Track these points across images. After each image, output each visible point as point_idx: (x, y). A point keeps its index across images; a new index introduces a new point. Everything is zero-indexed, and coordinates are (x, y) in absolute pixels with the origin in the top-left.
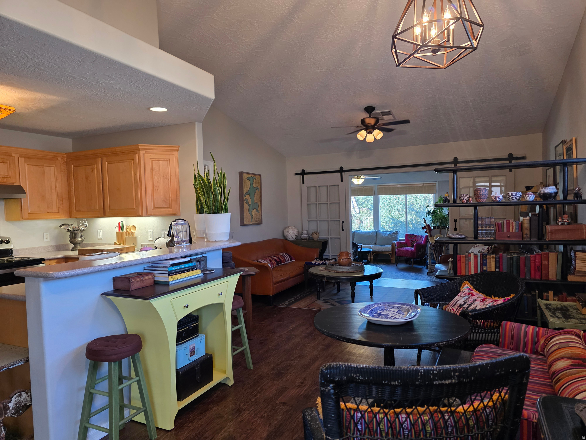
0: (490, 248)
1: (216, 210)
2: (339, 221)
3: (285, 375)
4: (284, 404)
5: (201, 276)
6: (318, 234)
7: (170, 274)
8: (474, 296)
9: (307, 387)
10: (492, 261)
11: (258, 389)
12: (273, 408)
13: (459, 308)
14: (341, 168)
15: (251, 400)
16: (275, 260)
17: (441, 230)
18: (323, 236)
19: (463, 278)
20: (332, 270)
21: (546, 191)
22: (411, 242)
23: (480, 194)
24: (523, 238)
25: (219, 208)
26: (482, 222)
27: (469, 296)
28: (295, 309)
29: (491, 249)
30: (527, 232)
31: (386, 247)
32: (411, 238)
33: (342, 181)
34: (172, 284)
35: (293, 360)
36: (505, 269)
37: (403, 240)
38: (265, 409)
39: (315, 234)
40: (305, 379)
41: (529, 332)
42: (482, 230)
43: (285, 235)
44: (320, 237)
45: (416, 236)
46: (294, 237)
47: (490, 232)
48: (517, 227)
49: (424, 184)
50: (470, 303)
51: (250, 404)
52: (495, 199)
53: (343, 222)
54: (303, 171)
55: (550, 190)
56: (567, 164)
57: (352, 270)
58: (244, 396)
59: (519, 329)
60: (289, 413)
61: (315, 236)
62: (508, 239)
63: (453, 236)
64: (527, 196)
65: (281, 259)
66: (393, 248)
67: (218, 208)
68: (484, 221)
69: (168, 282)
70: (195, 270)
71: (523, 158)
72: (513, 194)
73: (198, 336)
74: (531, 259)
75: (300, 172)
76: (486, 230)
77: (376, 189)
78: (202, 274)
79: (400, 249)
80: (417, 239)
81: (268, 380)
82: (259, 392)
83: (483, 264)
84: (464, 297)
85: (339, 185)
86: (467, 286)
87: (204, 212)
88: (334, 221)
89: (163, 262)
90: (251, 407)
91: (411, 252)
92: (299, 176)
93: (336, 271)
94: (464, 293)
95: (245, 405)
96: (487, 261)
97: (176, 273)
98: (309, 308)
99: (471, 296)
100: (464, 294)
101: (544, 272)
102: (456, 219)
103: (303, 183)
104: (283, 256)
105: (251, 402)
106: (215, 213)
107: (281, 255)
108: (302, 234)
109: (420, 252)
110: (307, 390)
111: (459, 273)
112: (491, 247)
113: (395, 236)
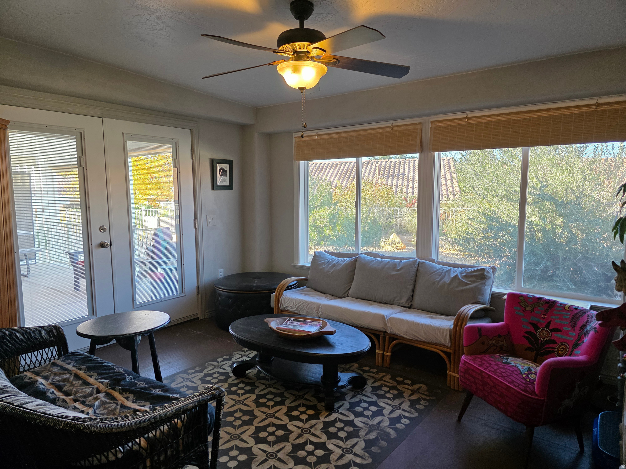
31: (437, 325)
66: (456, 333)
113: (473, 285)
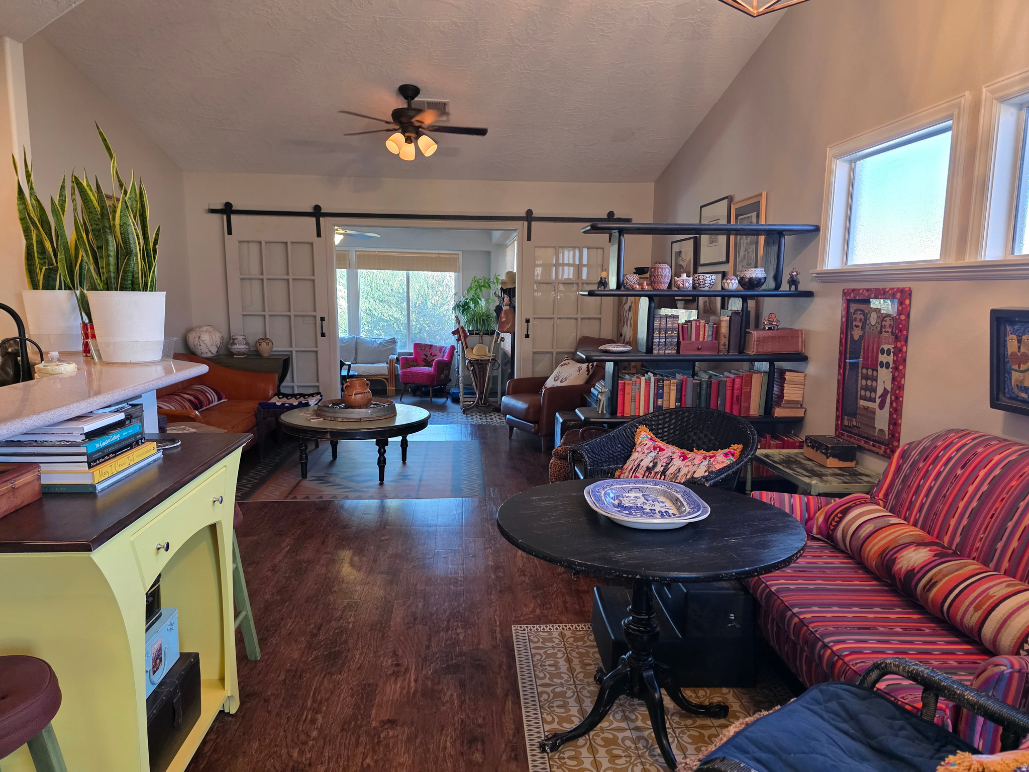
0: (590, 367)
1: (130, 282)
2: (315, 317)
3: (346, 657)
4: (392, 722)
5: (159, 459)
6: (270, 343)
7: (93, 461)
8: (664, 452)
9: (413, 672)
10: (672, 390)
11: (309, 704)
12: (376, 740)
13: (647, 474)
14: (317, 208)
15: (309, 736)
16: (190, 401)
17: (482, 337)
18: (280, 346)
19: (635, 420)
20: (335, 418)
21: (754, 276)
22: (424, 357)
23: (662, 276)
24: (719, 351)
25: (136, 275)
26: (660, 324)
27: (656, 452)
28: (265, 504)
29: (592, 368)
30: (724, 341)
31: (379, 367)
32: (423, 352)
33: (319, 235)
34: (103, 490)
35: (341, 618)
36: (689, 402)
37: (411, 354)
38: (357, 747)
39: (264, 344)
40: (395, 654)
41: (796, 505)
42: (660, 338)
43: (191, 345)
44: (274, 349)
45: (431, 346)
46: (214, 350)
47: (671, 341)
48: (710, 333)
49: (439, 254)
50: (665, 464)
51: (313, 746)
52: (683, 285)
53: (322, 319)
54: (228, 205)
55: (757, 273)
56: (784, 233)
57: (378, 414)
58: (285, 731)
59: (782, 502)
60: (418, 740)
61: (264, 348)
62: (698, 353)
63: (614, 349)
64: (729, 281)
65: (201, 397)
66: (392, 369)
67: (133, 277)
68: (663, 322)
69: (93, 487)
70: (142, 443)
71: (628, 221)
72: (706, 277)
73: (160, 615)
74: (728, 384)
75: (219, 206)
76: (666, 338)
77: (353, 257)
78: (160, 455)
79: (408, 370)
80: (434, 352)
81: (315, 676)
82: (318, 712)
83: (659, 395)
84: (648, 453)
85: (312, 244)
86: (645, 433)
87: (57, 287)
88: (303, 316)
89: (57, 429)
90: (322, 753)
91: (429, 375)
92: (216, 217)
93: (346, 418)
94: (647, 447)
95: (301, 752)
96: (663, 391)
97: (103, 457)
98: (295, 498)
99: (659, 451)
100: (647, 449)
101: (744, 404)
102: (528, 318)
103: (230, 233)
104: (203, 392)
105: (313, 739)
106: (123, 289)
107: (198, 390)
108: (234, 344)
109: (442, 375)
110: (417, 678)
111: (619, 413)
112: (592, 365)
113: (390, 347)
